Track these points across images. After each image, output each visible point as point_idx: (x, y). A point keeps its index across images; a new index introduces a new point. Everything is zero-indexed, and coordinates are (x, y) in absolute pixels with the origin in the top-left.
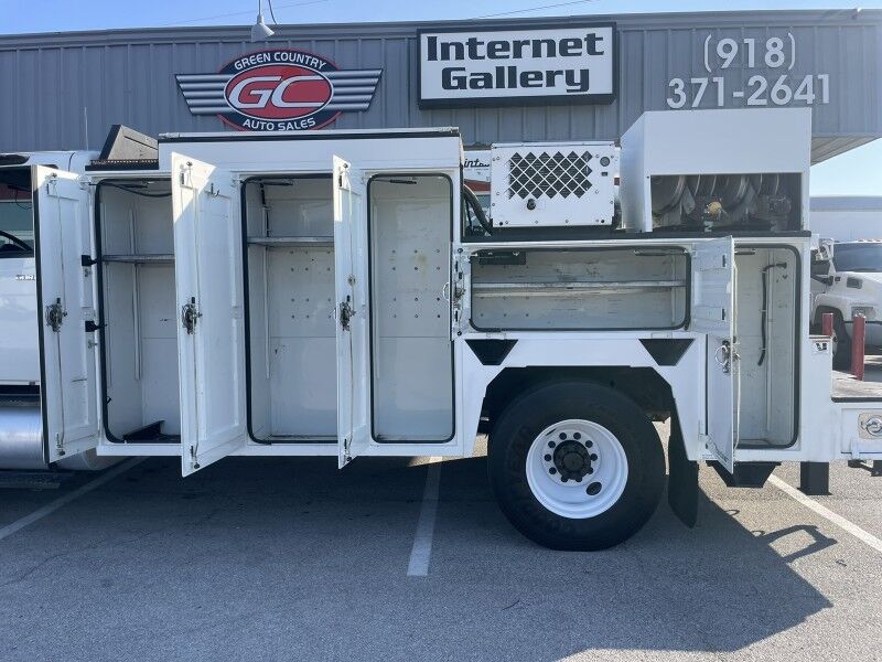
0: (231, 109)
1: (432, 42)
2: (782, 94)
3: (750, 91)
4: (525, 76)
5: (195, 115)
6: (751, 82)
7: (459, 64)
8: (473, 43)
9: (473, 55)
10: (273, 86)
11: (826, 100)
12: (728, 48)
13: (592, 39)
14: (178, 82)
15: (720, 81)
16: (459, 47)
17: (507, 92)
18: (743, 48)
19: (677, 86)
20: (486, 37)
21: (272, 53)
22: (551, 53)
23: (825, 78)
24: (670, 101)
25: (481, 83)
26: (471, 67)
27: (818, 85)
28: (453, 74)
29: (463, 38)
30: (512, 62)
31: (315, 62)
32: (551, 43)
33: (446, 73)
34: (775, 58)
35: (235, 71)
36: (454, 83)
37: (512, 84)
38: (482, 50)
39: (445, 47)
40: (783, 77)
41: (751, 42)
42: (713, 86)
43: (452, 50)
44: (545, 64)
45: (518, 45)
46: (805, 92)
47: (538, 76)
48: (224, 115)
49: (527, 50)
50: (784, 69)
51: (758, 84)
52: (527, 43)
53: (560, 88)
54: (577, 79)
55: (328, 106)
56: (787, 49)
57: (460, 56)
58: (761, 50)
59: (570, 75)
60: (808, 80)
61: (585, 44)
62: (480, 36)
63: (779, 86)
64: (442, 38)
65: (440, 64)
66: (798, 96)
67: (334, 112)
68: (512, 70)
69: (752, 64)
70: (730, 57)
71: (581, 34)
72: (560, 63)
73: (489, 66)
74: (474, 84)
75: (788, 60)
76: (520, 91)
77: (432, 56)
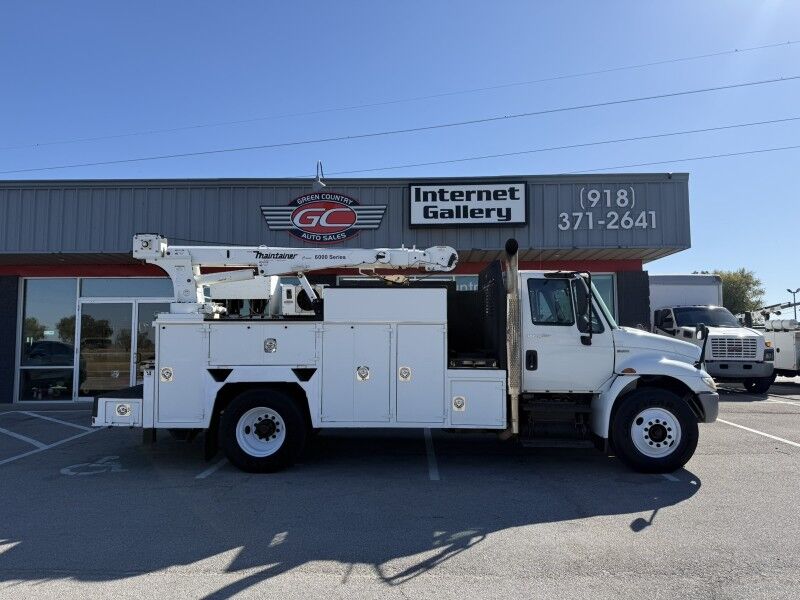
0: (294, 227)
1: (418, 191)
2: (627, 223)
3: (608, 221)
4: (473, 211)
5: (272, 230)
6: (609, 215)
7: (434, 204)
8: (442, 192)
9: (442, 199)
10: (320, 214)
11: (654, 226)
12: (594, 195)
13: (512, 191)
14: (262, 211)
15: (590, 214)
16: (434, 194)
17: (462, 220)
18: (603, 196)
19: (564, 217)
20: (450, 189)
21: (320, 195)
22: (488, 198)
23: (653, 213)
24: (560, 226)
25: (447, 215)
26: (441, 205)
27: (649, 218)
28: (430, 209)
29: (436, 189)
30: (465, 203)
31: (346, 200)
32: (488, 193)
33: (426, 209)
34: (622, 201)
35: (297, 205)
36: (431, 215)
37: (465, 216)
38: (447, 196)
39: (426, 194)
40: (628, 213)
41: (608, 192)
42: (586, 217)
43: (430, 196)
44: (484, 204)
45: (469, 194)
46: (641, 221)
47: (481, 211)
48: (291, 231)
49: (474, 197)
50: (628, 208)
51: (613, 216)
52: (474, 192)
53: (494, 218)
54: (504, 213)
55: (354, 226)
56: (629, 196)
57: (434, 199)
58: (614, 197)
59: (499, 212)
60: (643, 214)
61: (508, 193)
62: (446, 188)
63: (625, 218)
64: (423, 189)
65: (422, 204)
66: (637, 224)
67: (357, 230)
68: (465, 208)
69: (609, 204)
70: (596, 200)
71: (506, 187)
72: (493, 204)
73: (452, 205)
74: (442, 216)
75: (630, 202)
76: (470, 220)
77: (418, 199)
